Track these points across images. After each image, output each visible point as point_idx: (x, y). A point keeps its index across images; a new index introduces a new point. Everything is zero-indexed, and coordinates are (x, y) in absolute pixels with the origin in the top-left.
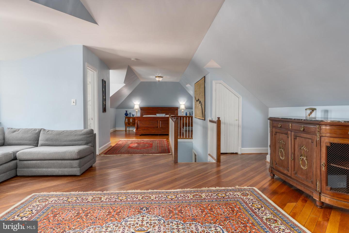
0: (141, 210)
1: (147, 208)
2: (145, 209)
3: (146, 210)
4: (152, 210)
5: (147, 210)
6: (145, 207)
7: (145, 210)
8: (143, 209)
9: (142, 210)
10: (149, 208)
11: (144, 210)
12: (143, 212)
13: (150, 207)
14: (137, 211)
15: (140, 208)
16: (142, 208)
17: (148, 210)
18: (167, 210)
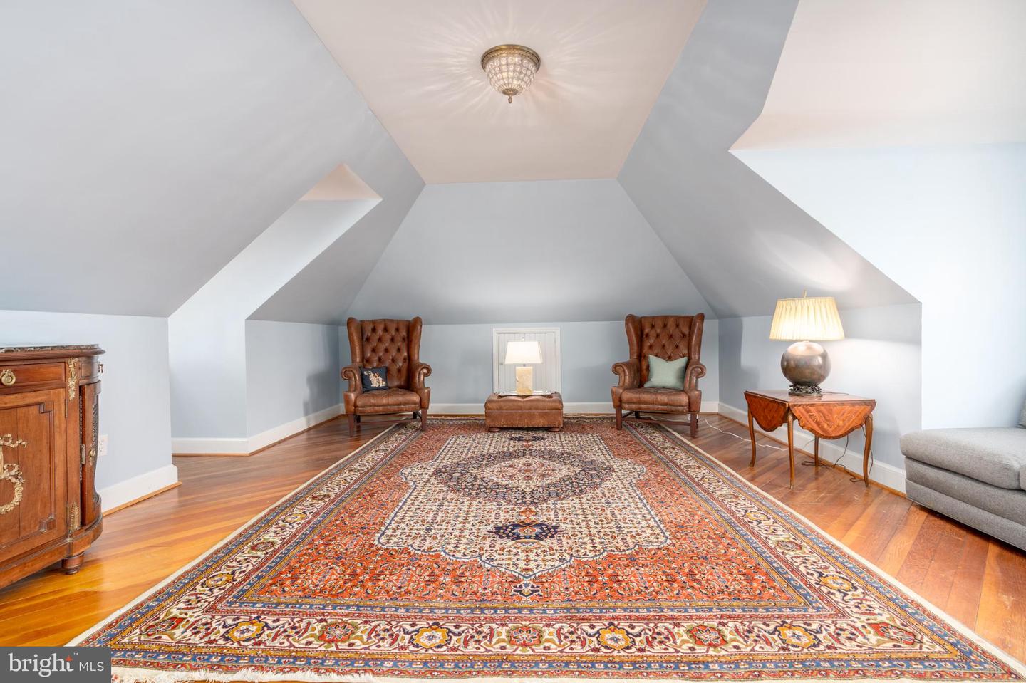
0: (535, 586)
1: (520, 591)
2: (526, 590)
3: (521, 587)
4: (507, 585)
5: (518, 585)
6: (526, 596)
7: (524, 588)
8: (529, 588)
9: (533, 587)
10: (515, 591)
11: (527, 585)
12: (528, 582)
13: (511, 594)
14: (546, 585)
15: (540, 592)
16: (533, 591)
17: (516, 587)
18: (465, 585)
